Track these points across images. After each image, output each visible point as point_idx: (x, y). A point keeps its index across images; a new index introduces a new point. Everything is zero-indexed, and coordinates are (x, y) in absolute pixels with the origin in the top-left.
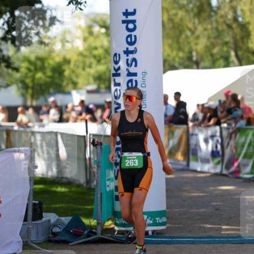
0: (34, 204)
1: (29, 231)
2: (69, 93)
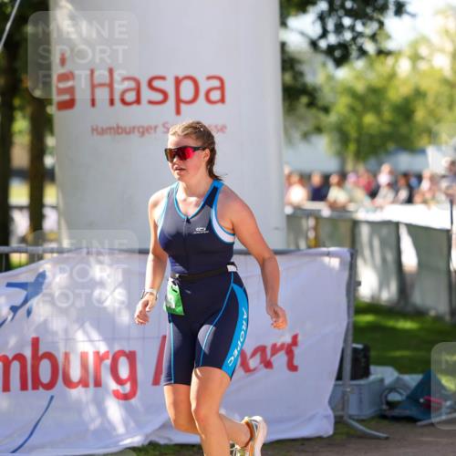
0: (355, 351)
1: (346, 398)
2: (423, 151)
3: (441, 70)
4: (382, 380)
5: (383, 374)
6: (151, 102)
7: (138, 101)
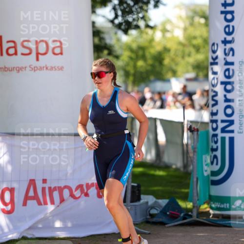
0: (133, 187)
2: (168, 81)
3: (177, 37)
4: (147, 203)
5: (148, 199)
6: (23, 54)
7: (16, 53)
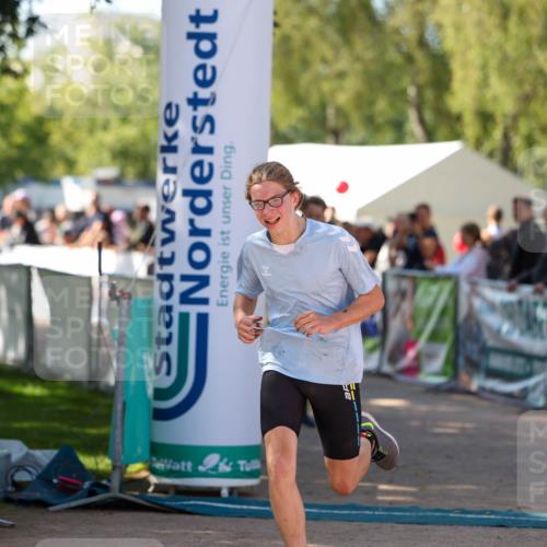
2: (57, 183)
4: (8, 456)
5: (10, 449)
